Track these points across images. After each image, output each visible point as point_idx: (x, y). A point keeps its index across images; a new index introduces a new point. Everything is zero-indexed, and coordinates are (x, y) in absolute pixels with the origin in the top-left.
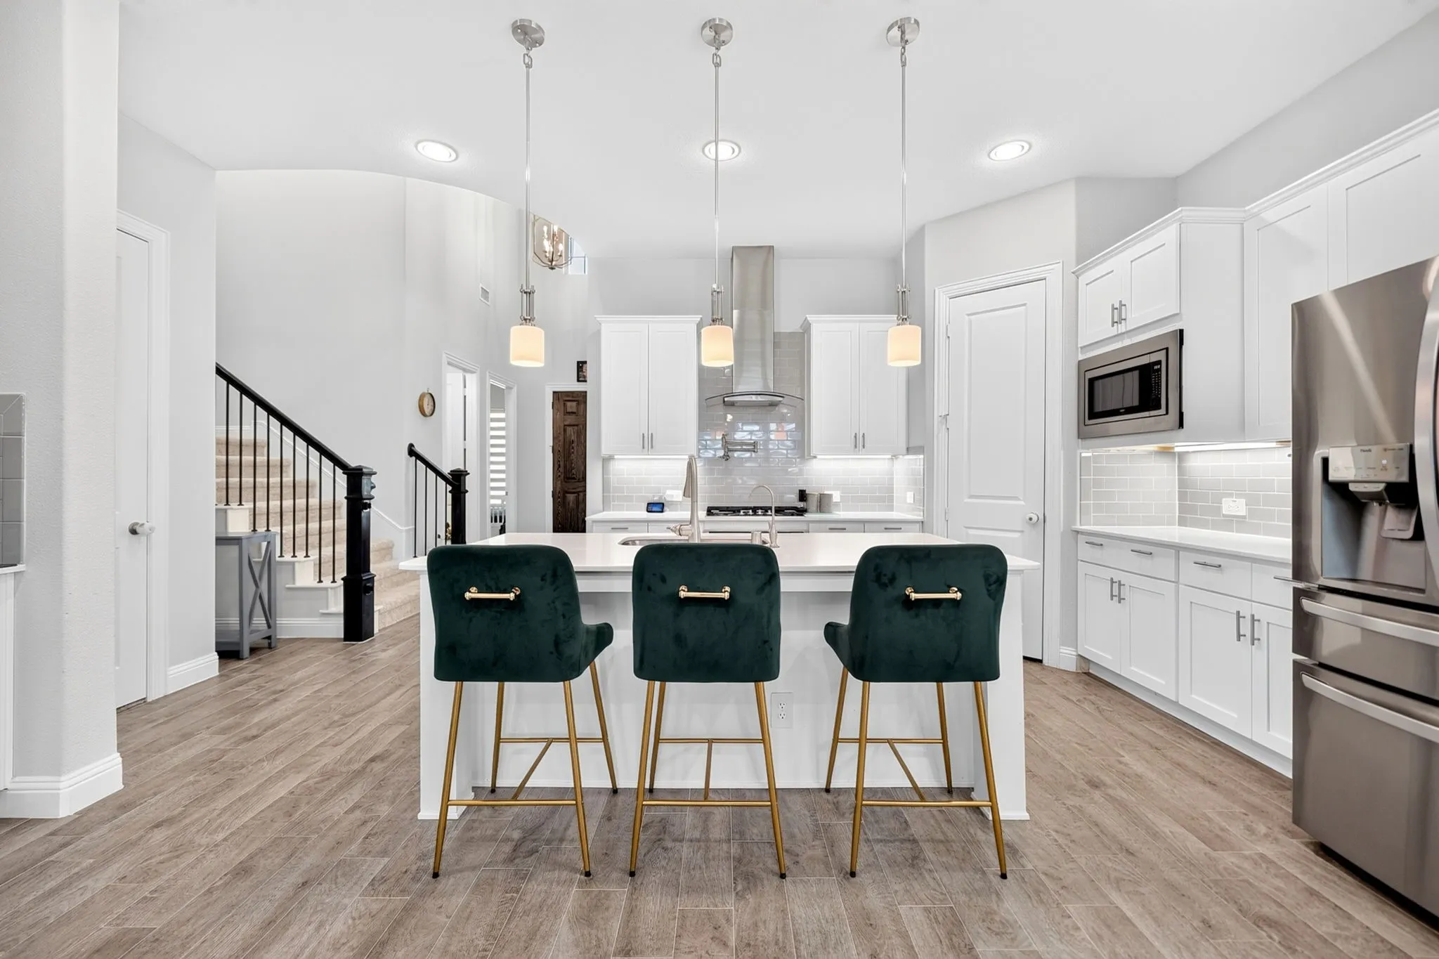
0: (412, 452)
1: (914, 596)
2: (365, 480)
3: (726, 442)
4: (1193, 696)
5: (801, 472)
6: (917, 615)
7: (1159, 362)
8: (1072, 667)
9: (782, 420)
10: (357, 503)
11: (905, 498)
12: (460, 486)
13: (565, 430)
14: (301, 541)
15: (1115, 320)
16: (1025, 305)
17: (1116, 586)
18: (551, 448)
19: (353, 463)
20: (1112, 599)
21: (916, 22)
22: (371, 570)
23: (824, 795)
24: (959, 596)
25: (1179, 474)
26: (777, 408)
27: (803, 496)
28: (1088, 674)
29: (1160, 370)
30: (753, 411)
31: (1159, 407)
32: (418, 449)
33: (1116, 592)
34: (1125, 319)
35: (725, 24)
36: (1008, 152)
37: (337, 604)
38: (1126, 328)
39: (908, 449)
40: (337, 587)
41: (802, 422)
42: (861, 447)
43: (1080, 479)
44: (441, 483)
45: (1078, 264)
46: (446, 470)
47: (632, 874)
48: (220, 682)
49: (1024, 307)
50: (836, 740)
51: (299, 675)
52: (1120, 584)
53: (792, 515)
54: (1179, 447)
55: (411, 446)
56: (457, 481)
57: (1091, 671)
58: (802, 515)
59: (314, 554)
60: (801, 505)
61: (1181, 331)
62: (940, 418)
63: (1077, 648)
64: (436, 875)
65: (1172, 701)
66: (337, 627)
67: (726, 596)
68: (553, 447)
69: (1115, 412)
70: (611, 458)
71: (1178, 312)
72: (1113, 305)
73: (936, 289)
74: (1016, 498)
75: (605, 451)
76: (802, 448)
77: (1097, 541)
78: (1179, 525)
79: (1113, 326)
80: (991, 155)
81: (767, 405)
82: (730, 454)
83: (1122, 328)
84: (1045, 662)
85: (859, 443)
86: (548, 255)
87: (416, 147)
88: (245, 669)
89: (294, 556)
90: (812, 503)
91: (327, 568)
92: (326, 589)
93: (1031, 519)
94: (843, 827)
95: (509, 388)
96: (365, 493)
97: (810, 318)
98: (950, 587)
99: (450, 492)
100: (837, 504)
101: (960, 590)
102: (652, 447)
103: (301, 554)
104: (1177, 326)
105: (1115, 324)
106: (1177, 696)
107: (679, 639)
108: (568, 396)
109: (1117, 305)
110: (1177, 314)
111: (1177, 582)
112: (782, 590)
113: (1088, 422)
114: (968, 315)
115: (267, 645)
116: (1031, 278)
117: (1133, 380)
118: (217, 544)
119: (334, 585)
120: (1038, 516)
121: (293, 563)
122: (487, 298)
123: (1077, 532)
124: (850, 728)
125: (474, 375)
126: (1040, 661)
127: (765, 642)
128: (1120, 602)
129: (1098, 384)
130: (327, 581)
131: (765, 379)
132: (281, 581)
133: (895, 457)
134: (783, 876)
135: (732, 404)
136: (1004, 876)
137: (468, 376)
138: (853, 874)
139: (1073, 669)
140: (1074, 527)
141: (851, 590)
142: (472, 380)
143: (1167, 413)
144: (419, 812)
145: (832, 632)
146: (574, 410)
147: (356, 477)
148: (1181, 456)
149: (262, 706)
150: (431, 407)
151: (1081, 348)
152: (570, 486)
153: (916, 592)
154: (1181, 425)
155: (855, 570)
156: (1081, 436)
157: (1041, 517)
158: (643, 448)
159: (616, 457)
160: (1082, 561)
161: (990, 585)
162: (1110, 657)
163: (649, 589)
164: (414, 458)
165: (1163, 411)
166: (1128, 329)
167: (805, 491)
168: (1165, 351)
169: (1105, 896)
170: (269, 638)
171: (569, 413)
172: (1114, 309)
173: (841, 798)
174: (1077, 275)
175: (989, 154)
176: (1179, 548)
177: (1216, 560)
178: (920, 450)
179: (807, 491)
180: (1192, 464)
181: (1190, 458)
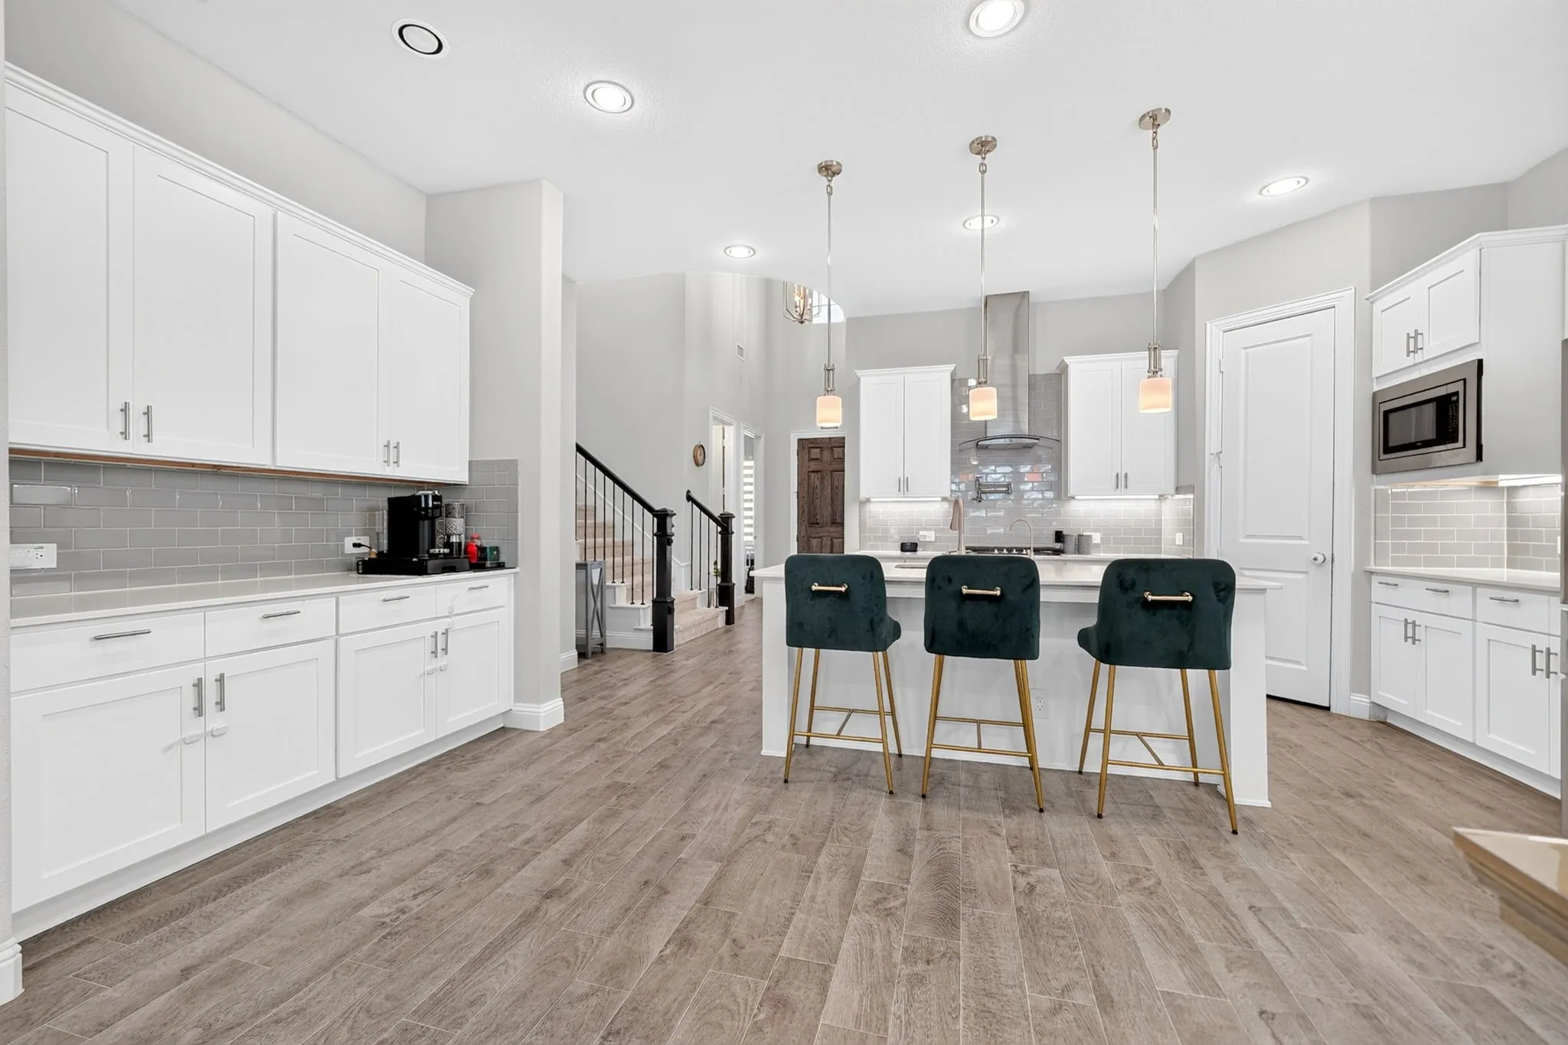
0: (689, 498)
1: (1150, 598)
2: (668, 519)
3: (979, 484)
4: (1491, 736)
5: (1058, 513)
6: (1154, 614)
7: (1456, 394)
8: (1365, 715)
9: (1038, 461)
10: (663, 539)
11: (1174, 540)
12: (728, 528)
13: (809, 476)
14: (618, 570)
15: (1411, 350)
16: (1310, 335)
17: (1410, 627)
18: (796, 494)
19: (657, 507)
20: (1406, 641)
21: (1168, 111)
22: (672, 595)
23: (1077, 775)
24: (1190, 598)
25: (1509, 511)
26: (1032, 450)
27: (1059, 536)
28: (1383, 723)
29: (1457, 402)
30: (1005, 453)
31: (1456, 440)
32: (694, 495)
33: (1410, 634)
34: (1422, 349)
35: (990, 139)
36: (1284, 187)
37: (647, 622)
38: (1423, 357)
39: (1177, 489)
40: (647, 608)
41: (1060, 465)
42: (1123, 487)
43: (1375, 517)
44: (713, 524)
45: (1372, 290)
46: (717, 514)
47: (924, 796)
48: (579, 672)
49: (1309, 338)
50: (1088, 729)
51: (634, 671)
52: (1414, 625)
53: (1049, 554)
54: (1498, 480)
55: (689, 492)
56: (725, 523)
57: (1388, 721)
58: (1059, 555)
59: (628, 582)
60: (1058, 546)
61: (1480, 362)
62: (1212, 456)
63: (1370, 696)
64: (786, 781)
65: (1468, 742)
66: (647, 641)
67: (998, 593)
68: (798, 493)
69: (1414, 446)
70: (868, 500)
71: (1478, 341)
72: (1408, 334)
73: (1208, 323)
74: (1299, 538)
75: (863, 495)
76: (1059, 488)
77: (1393, 581)
78: (1508, 567)
79: (1408, 355)
80: (1263, 192)
81: (1020, 447)
82: (983, 496)
83: (1419, 357)
84: (1333, 710)
85: (1121, 482)
86: (798, 309)
87: (725, 252)
88: (594, 666)
89: (613, 582)
90: (1070, 544)
91: (638, 591)
92: (638, 609)
93: (1315, 559)
94: (1093, 794)
95: (758, 437)
96: (668, 531)
97: (1067, 360)
98: (1183, 592)
99: (720, 533)
100: (1097, 546)
101: (1191, 595)
102: (907, 490)
103: (618, 582)
104: (1476, 356)
105: (1412, 354)
106: (1474, 738)
107: (961, 625)
108: (812, 443)
109: (1412, 334)
110: (1476, 344)
111: (1474, 620)
112: (1041, 600)
113: (1383, 457)
114: (1245, 348)
115: (602, 650)
116: (1321, 306)
117: (1430, 412)
118: (577, 569)
119: (643, 606)
120: (1323, 555)
121: (614, 588)
122: (742, 355)
123: (1371, 573)
124: (1098, 722)
125: (732, 427)
126: (1328, 709)
127: (1028, 630)
128: (1414, 643)
129: (1392, 416)
130: (638, 604)
131: (1017, 421)
132: (608, 603)
133: (1162, 497)
134: (1041, 811)
135: (986, 447)
136: (1235, 832)
137: (726, 427)
138: (1100, 816)
139: (1366, 717)
140: (1367, 568)
141: (1097, 601)
142: (730, 431)
143: (1464, 446)
144: (762, 750)
145: (1084, 638)
146: (818, 456)
147: (662, 518)
148: (1512, 490)
149: (619, 687)
150: (702, 457)
151: (1377, 378)
152: (813, 531)
153: (1152, 595)
154: (1479, 457)
155: (1100, 584)
156: (1375, 471)
157: (1329, 559)
158: (900, 490)
159: (872, 500)
160: (1377, 603)
161: (1219, 592)
162: (1406, 703)
163: (940, 588)
164: (690, 502)
165: (1460, 444)
166: (1425, 359)
167: (1061, 532)
168: (1462, 382)
169: (1328, 854)
170: (602, 644)
171: (813, 459)
172: (1409, 337)
173: (1092, 778)
174: (1372, 303)
175: (1260, 192)
176: (1476, 584)
177: (1514, 595)
178: (1190, 489)
179: (1065, 533)
180: (1524, 499)
181: (1522, 492)
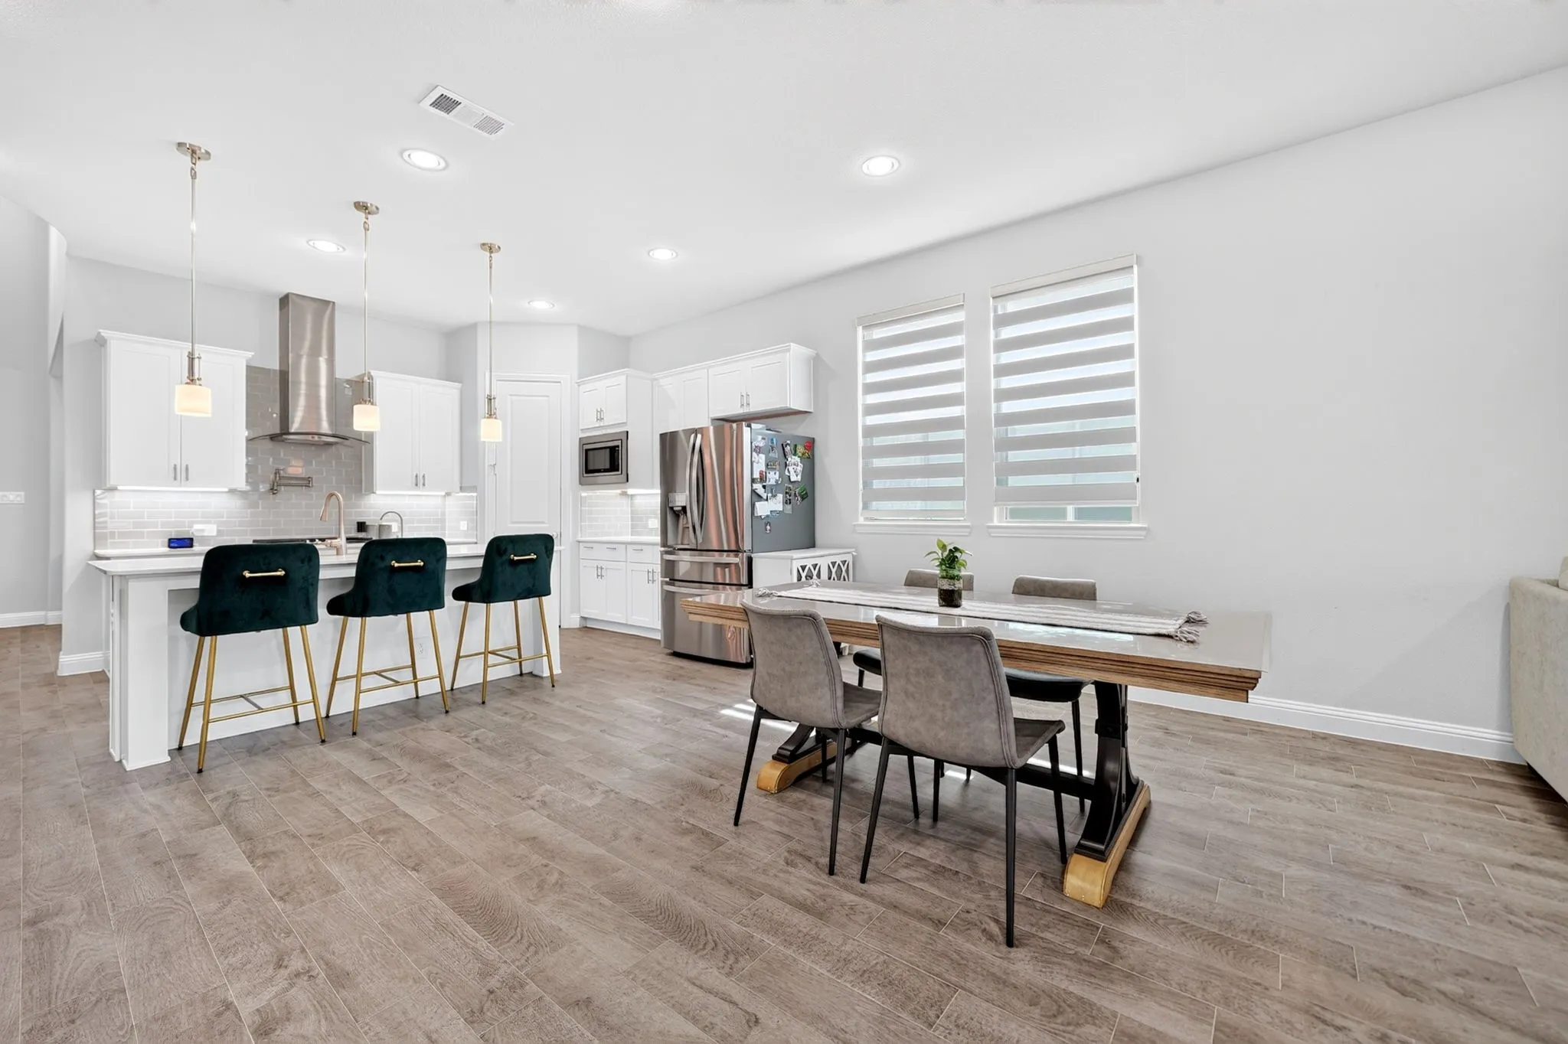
3: (280, 476)
5: (360, 507)
7: (618, 446)
11: (459, 527)
15: (598, 419)
16: (547, 396)
17: (599, 570)
20: (598, 578)
21: (499, 247)
25: (631, 507)
26: (333, 448)
27: (362, 527)
28: (586, 627)
29: (618, 450)
30: (307, 448)
31: (618, 470)
33: (599, 574)
34: (603, 419)
39: (461, 488)
41: (360, 463)
42: (421, 485)
43: (581, 511)
45: (579, 378)
49: (546, 398)
50: (458, 657)
52: (602, 568)
54: (630, 491)
61: (627, 432)
62: (490, 467)
63: (580, 611)
67: (421, 564)
69: (599, 471)
71: (625, 421)
72: (596, 408)
74: (543, 523)
76: (359, 486)
77: (590, 545)
78: (631, 535)
79: (597, 422)
81: (321, 444)
83: (602, 423)
84: (562, 626)
85: (419, 482)
90: (373, 533)
97: (372, 372)
101: (534, 555)
102: (187, 479)
104: (624, 429)
105: (599, 421)
106: (627, 621)
109: (599, 410)
111: (626, 562)
113: (585, 475)
114: (511, 395)
116: (550, 380)
117: (606, 454)
123: (579, 542)
127: (439, 588)
128: (602, 580)
129: (590, 453)
133: (448, 495)
135: (285, 441)
136: (554, 686)
138: (484, 702)
140: (577, 538)
143: (622, 474)
148: (632, 496)
151: (583, 431)
153: (516, 556)
154: (627, 481)
156: (581, 483)
157: (559, 535)
158: (177, 480)
160: (581, 558)
161: (547, 552)
163: (372, 564)
165: (620, 472)
166: (604, 425)
167: (364, 523)
168: (620, 441)
172: (597, 411)
174: (579, 386)
175: (529, 303)
176: (626, 544)
177: (639, 547)
178: (474, 489)
179: (367, 524)
180: (638, 501)
181: (638, 497)
